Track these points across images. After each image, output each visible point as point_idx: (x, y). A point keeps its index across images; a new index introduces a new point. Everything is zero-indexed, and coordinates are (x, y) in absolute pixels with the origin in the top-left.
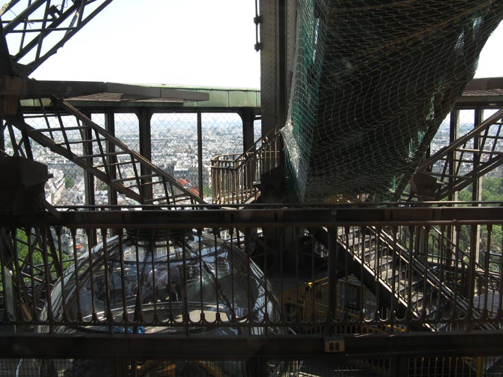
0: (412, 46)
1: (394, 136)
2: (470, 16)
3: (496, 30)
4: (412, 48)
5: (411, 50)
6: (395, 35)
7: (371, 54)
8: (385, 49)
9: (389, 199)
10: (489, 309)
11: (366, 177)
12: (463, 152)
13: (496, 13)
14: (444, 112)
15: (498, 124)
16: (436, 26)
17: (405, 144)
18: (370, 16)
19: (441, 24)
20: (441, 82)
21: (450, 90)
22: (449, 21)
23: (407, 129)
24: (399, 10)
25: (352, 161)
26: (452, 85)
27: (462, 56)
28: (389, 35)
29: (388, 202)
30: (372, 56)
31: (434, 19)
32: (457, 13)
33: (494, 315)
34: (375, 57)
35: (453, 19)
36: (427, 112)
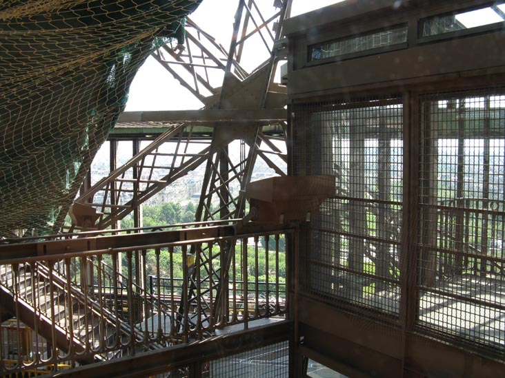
0: (63, 75)
1: (48, 167)
2: (119, 50)
3: (143, 65)
4: (63, 78)
5: (63, 80)
6: (44, 63)
7: (19, 82)
8: (35, 78)
9: (47, 233)
10: (150, 330)
11: (21, 211)
12: (122, 182)
13: (143, 50)
14: (98, 143)
15: (153, 154)
16: (86, 57)
17: (61, 176)
18: (17, 41)
19: (91, 56)
20: (93, 114)
21: (103, 121)
22: (98, 53)
23: (61, 160)
24: (48, 38)
25: (4, 195)
26: (105, 116)
27: (113, 88)
28: (38, 63)
29: (47, 235)
30: (20, 83)
31: (84, 50)
32: (105, 47)
33: (155, 335)
34: (24, 85)
35: (102, 52)
36: (82, 143)
